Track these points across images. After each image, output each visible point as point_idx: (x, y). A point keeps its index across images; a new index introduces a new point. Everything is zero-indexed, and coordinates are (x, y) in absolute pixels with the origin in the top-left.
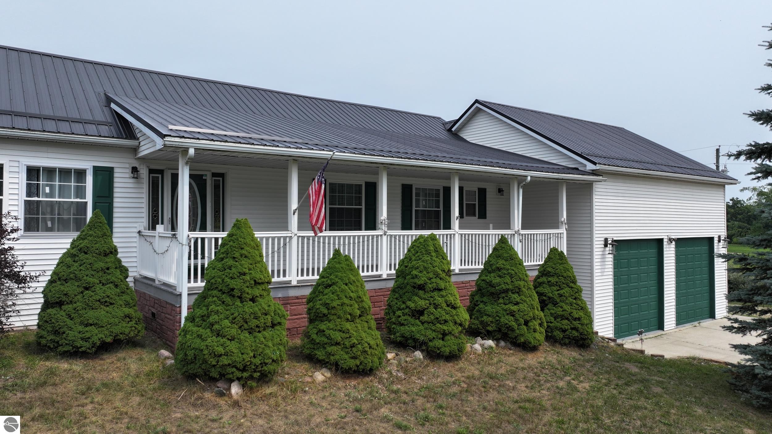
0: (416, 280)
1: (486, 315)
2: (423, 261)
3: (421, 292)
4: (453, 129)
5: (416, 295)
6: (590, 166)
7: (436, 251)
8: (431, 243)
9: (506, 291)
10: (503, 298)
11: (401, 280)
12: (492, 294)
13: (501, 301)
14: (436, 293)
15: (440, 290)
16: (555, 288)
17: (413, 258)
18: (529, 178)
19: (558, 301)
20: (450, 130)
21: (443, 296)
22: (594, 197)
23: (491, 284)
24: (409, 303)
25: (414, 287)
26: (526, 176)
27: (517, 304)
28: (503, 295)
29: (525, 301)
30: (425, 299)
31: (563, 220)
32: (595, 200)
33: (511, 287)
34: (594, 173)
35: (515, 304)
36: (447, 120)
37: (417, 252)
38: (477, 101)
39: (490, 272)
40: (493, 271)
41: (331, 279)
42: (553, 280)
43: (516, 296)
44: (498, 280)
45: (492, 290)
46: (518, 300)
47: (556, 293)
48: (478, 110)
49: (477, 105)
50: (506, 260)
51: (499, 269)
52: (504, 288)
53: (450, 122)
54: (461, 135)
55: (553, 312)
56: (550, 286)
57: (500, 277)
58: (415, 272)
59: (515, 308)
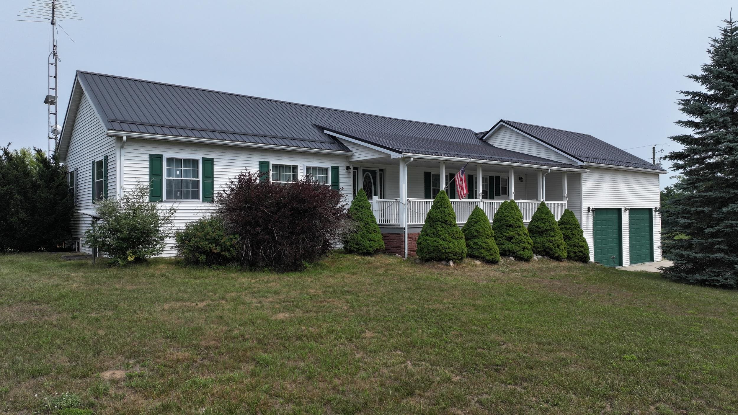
0: (508, 222)
1: (537, 243)
2: (511, 213)
3: (511, 228)
4: (484, 139)
5: (508, 230)
6: (580, 163)
7: (516, 208)
8: (513, 204)
9: (547, 230)
10: (545, 234)
11: (498, 223)
12: (539, 232)
13: (544, 235)
14: (518, 228)
15: (520, 227)
16: (569, 231)
17: (505, 212)
18: (550, 170)
19: (571, 237)
20: (481, 139)
21: (522, 230)
22: (582, 182)
23: (538, 227)
24: (505, 234)
25: (507, 226)
26: (548, 170)
27: (553, 237)
28: (546, 232)
29: (557, 235)
30: (513, 232)
31: (565, 195)
32: (582, 184)
33: (550, 228)
34: (582, 167)
35: (552, 237)
36: (477, 132)
37: (506, 209)
38: (501, 121)
39: (537, 221)
40: (539, 220)
41: (477, 219)
42: (568, 226)
43: (552, 232)
44: (542, 225)
45: (540, 230)
46: (554, 234)
47: (570, 233)
48: (502, 126)
49: (501, 123)
50: (546, 214)
51: (542, 219)
52: (546, 228)
53: (480, 133)
54: (489, 142)
55: (569, 243)
56: (566, 229)
57: (543, 223)
58: (507, 218)
59: (553, 239)
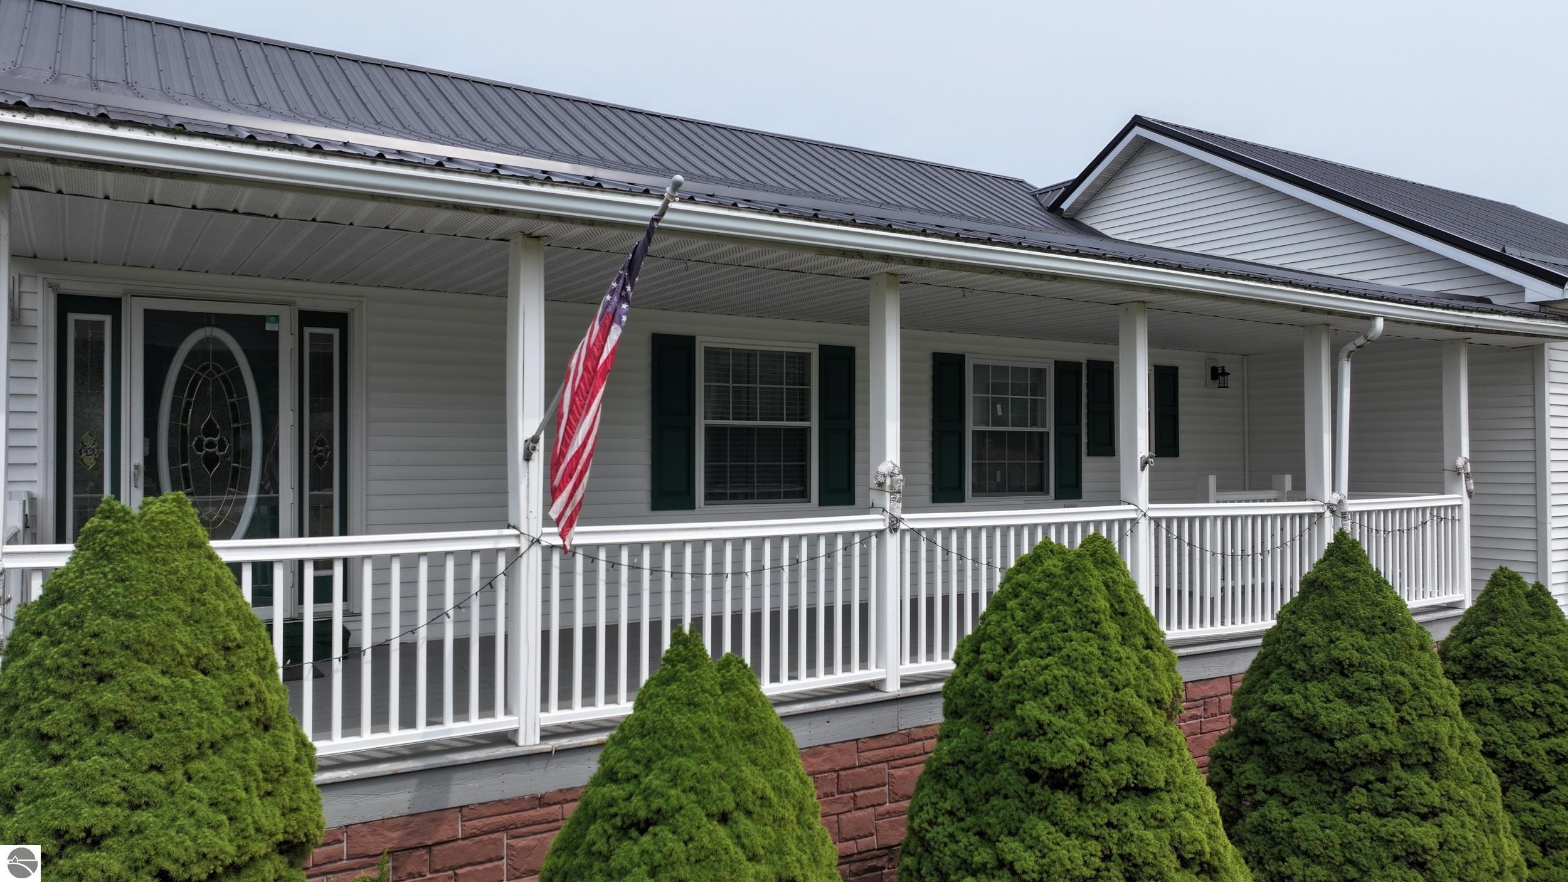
4: (1065, 206)
6: (1538, 291)
8: (1095, 579)
10: (1366, 785)
14: (1130, 807)
15: (1146, 792)
18: (1380, 324)
21: (1161, 823)
22: (1549, 388)
25: (1033, 777)
26: (1370, 318)
28: (1369, 774)
31: (1460, 462)
32: (1550, 399)
38: (1137, 121)
48: (1142, 146)
49: (1138, 131)
51: (1342, 668)
52: (1374, 747)
53: (1054, 188)
54: (1088, 222)
